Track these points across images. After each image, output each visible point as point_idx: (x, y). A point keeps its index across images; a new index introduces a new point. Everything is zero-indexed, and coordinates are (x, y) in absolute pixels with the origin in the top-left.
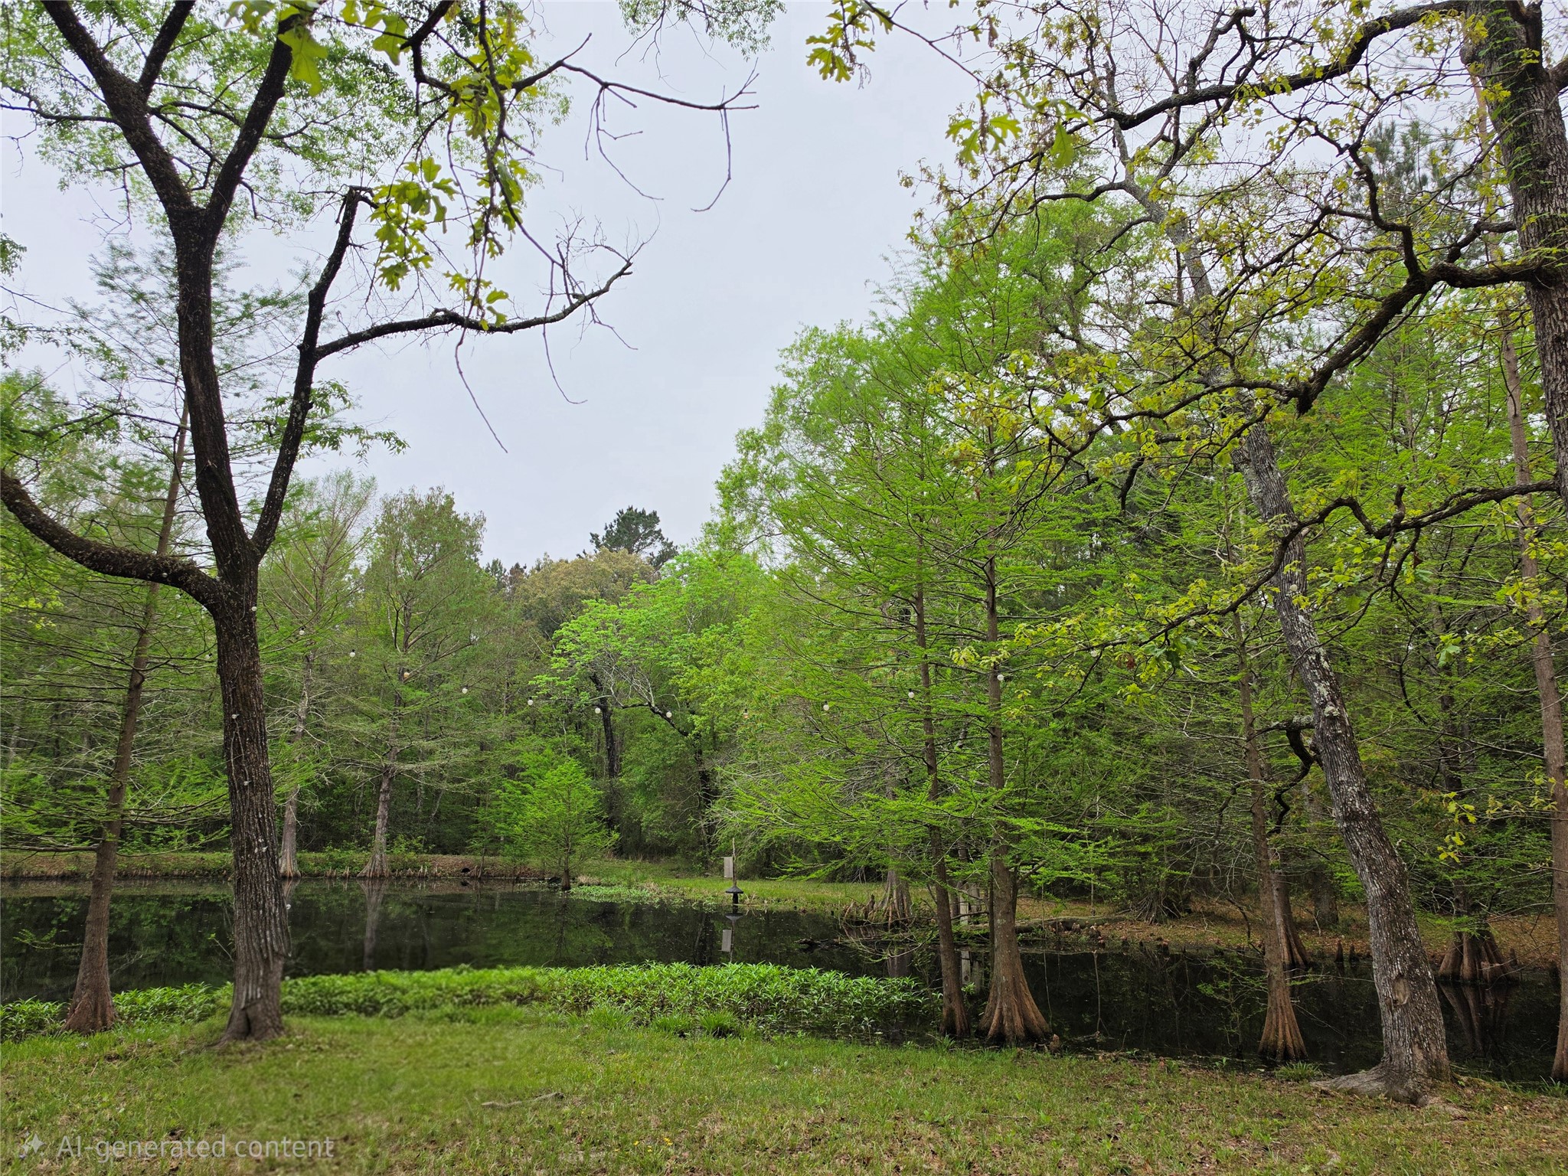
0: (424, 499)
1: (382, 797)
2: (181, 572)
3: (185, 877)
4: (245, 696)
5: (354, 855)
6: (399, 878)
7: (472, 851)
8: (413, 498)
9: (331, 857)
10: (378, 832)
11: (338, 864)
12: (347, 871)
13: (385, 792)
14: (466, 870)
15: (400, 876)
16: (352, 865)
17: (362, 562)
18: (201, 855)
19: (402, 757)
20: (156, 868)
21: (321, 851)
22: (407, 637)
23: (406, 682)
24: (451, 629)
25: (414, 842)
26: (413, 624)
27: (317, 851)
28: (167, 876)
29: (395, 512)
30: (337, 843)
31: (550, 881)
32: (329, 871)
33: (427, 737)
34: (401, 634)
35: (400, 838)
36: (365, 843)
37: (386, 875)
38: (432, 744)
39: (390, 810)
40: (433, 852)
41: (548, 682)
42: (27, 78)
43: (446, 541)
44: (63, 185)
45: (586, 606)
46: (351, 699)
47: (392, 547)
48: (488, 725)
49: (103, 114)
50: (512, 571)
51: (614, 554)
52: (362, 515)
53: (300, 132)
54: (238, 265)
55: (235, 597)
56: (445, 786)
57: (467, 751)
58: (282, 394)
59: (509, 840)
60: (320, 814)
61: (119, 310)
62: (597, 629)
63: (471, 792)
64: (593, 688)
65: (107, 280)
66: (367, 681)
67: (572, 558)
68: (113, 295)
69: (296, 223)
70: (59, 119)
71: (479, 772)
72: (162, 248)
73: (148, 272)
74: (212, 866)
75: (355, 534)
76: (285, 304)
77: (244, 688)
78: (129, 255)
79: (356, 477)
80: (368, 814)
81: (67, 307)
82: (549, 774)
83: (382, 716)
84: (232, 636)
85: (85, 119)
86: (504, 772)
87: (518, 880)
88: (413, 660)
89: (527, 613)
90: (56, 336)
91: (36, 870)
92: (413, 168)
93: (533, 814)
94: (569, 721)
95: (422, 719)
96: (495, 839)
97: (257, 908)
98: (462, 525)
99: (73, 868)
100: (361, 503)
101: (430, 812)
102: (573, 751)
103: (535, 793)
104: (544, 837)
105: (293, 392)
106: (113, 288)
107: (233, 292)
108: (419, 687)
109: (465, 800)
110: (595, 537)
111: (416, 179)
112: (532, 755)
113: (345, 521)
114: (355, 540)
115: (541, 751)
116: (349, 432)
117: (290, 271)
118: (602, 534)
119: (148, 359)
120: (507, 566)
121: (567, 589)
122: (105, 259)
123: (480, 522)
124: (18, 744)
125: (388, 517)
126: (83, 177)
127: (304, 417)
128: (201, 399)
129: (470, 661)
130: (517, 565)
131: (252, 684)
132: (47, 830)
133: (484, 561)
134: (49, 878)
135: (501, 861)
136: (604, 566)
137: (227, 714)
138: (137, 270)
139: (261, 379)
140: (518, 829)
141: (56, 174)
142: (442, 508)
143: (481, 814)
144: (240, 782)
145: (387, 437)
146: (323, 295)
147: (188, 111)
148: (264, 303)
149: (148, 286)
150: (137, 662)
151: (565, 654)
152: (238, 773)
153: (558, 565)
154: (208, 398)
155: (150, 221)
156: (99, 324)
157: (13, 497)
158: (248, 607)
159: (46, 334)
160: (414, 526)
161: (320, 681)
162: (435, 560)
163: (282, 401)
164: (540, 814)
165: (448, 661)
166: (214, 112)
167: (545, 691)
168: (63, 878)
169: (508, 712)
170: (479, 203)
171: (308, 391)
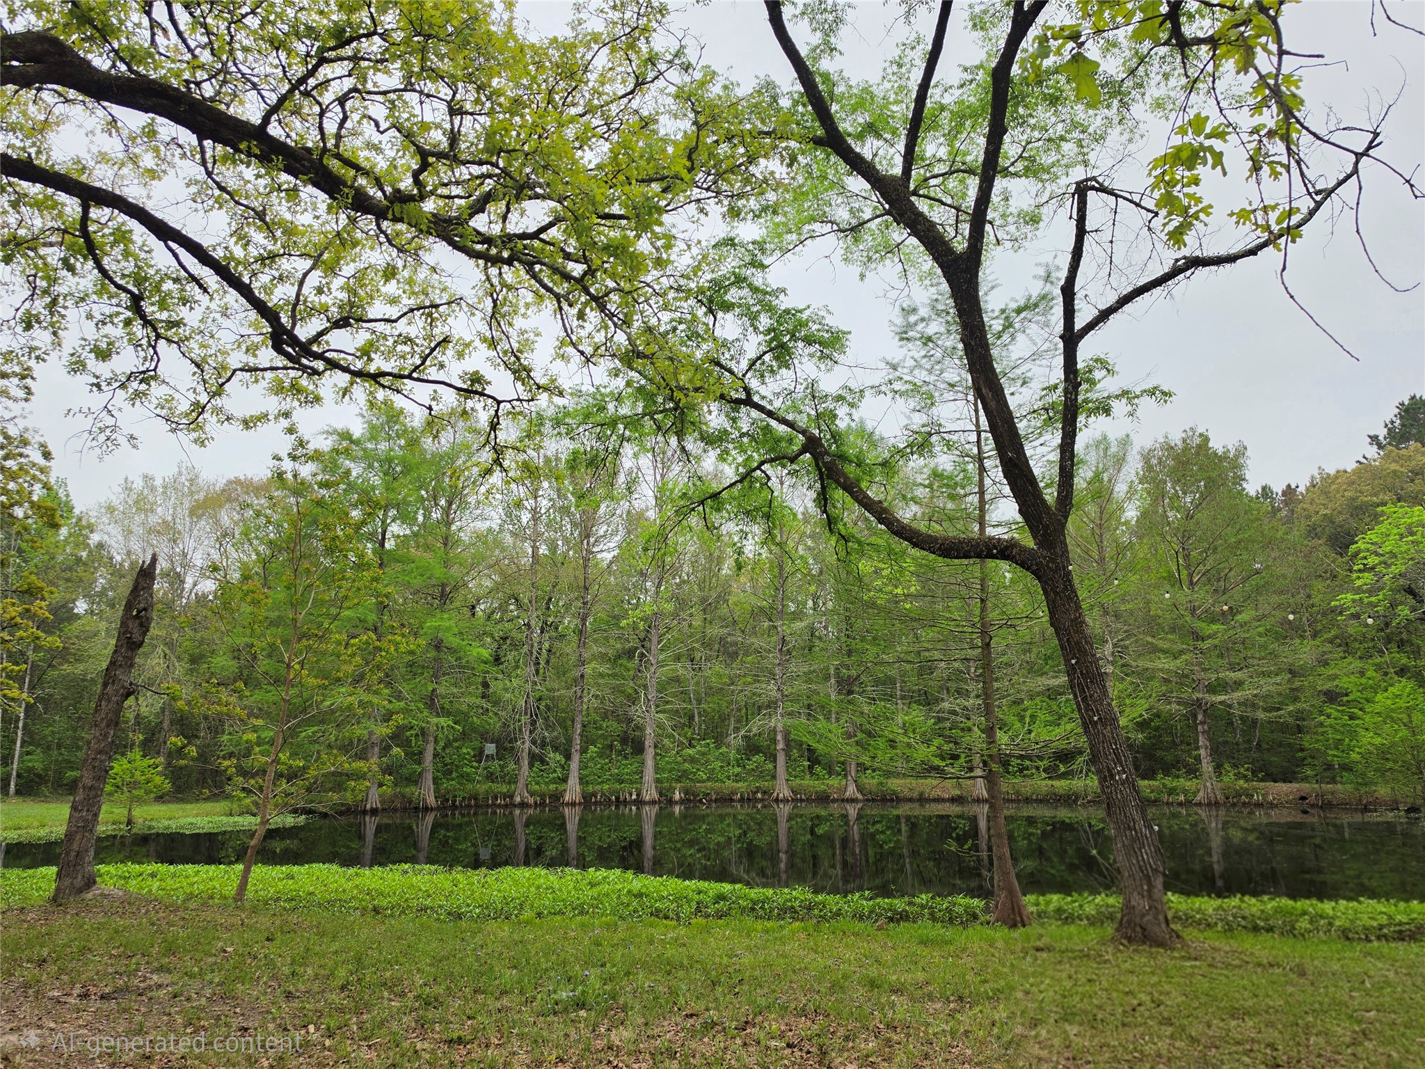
0: (1179, 443)
1: (1200, 728)
2: (1007, 547)
3: (1042, 801)
4: (1078, 643)
5: (1183, 782)
6: (1234, 805)
7: (1306, 779)
8: (1168, 444)
9: (1164, 785)
10: (1204, 761)
11: (1172, 791)
12: (1182, 798)
13: (1202, 723)
14: (1303, 798)
15: (1233, 802)
16: (1185, 792)
17: (1131, 513)
18: (1050, 782)
19: (1211, 689)
20: (1018, 793)
21: (1154, 779)
22: (1191, 576)
23: (1199, 618)
24: (1233, 561)
25: (1242, 770)
26: (1194, 562)
27: (1149, 779)
28: (1028, 800)
29: (1154, 461)
30: (1167, 773)
31: (1408, 811)
32: (1165, 798)
33: (1232, 668)
34: (1184, 573)
35: (1227, 766)
36: (1193, 771)
37: (1221, 802)
38: (1238, 675)
39: (1210, 740)
40: (1262, 780)
41: (1354, 601)
42: (827, 209)
43: (1209, 477)
44: (862, 276)
45: (1383, 513)
46: (1149, 639)
47: (1158, 495)
48: (1295, 651)
49: (878, 213)
50: (1284, 493)
51: (1402, 452)
52: (1124, 471)
53: (1021, 156)
54: (993, 288)
55: (1053, 561)
56: (1261, 715)
57: (1278, 679)
58: (1053, 381)
59: (1346, 768)
60: (1143, 744)
61: (917, 356)
62: (1402, 536)
63: (1290, 720)
64: (1411, 600)
65: (904, 337)
66: (1161, 621)
67: (1351, 466)
68: (910, 345)
69: (1029, 235)
70: (852, 229)
71: (1296, 699)
72: (935, 297)
73: (930, 319)
74: (1061, 792)
75: (1121, 489)
76: (1036, 305)
77: (1076, 637)
78: (914, 310)
79: (1112, 437)
80: (1189, 744)
81: (883, 365)
82: (1379, 697)
83: (1182, 652)
84: (1056, 594)
85: (869, 220)
86: (1323, 698)
87: (1366, 809)
88: (1202, 596)
89: (1312, 532)
90: (883, 388)
91: (934, 794)
92: (1182, 131)
93: (1368, 739)
94: (1389, 640)
95: (1223, 651)
96: (1329, 767)
97: (1129, 828)
98: (1225, 457)
99: (958, 792)
100: (1120, 461)
101: (1249, 742)
102: (1402, 672)
103: (1367, 718)
104: (1389, 765)
105: (1063, 377)
106: (908, 339)
107: (993, 311)
108: (1213, 621)
109: (1284, 728)
110: (1374, 439)
111: (1186, 139)
112: (1353, 678)
113: (1110, 481)
114: (1122, 495)
115: (1362, 674)
116: (1117, 397)
117: (1035, 277)
118: (1382, 433)
119: (942, 386)
120: (1278, 488)
121: (1353, 499)
122: (899, 321)
123: (1241, 451)
124: (903, 698)
125: (1148, 467)
126: (873, 266)
127: (1076, 395)
128: (993, 404)
129: (1258, 590)
130: (1289, 486)
131: (1082, 632)
132: (949, 762)
133: (1252, 488)
134: (943, 800)
135: (1343, 789)
136: (1394, 466)
137: (1067, 661)
138: (923, 320)
139: (1029, 375)
140: (1354, 756)
141: (856, 270)
142: (1199, 447)
143: (1307, 741)
144: (1091, 718)
145: (1152, 392)
146: (1073, 285)
147: (933, 182)
148: (1019, 311)
149: (934, 328)
150: (983, 625)
151: (1366, 569)
152: (1087, 710)
153: (1336, 477)
154: (998, 402)
155: (921, 280)
156: (906, 371)
157: (881, 514)
158: (1064, 568)
159: (877, 389)
160: (1173, 471)
161: (1119, 625)
162: (1203, 498)
163: (1056, 387)
164: (1378, 740)
165: (1237, 594)
166: (952, 173)
167: (1353, 611)
168: (953, 800)
169: (1314, 636)
170: (1252, 133)
171: (1076, 372)
